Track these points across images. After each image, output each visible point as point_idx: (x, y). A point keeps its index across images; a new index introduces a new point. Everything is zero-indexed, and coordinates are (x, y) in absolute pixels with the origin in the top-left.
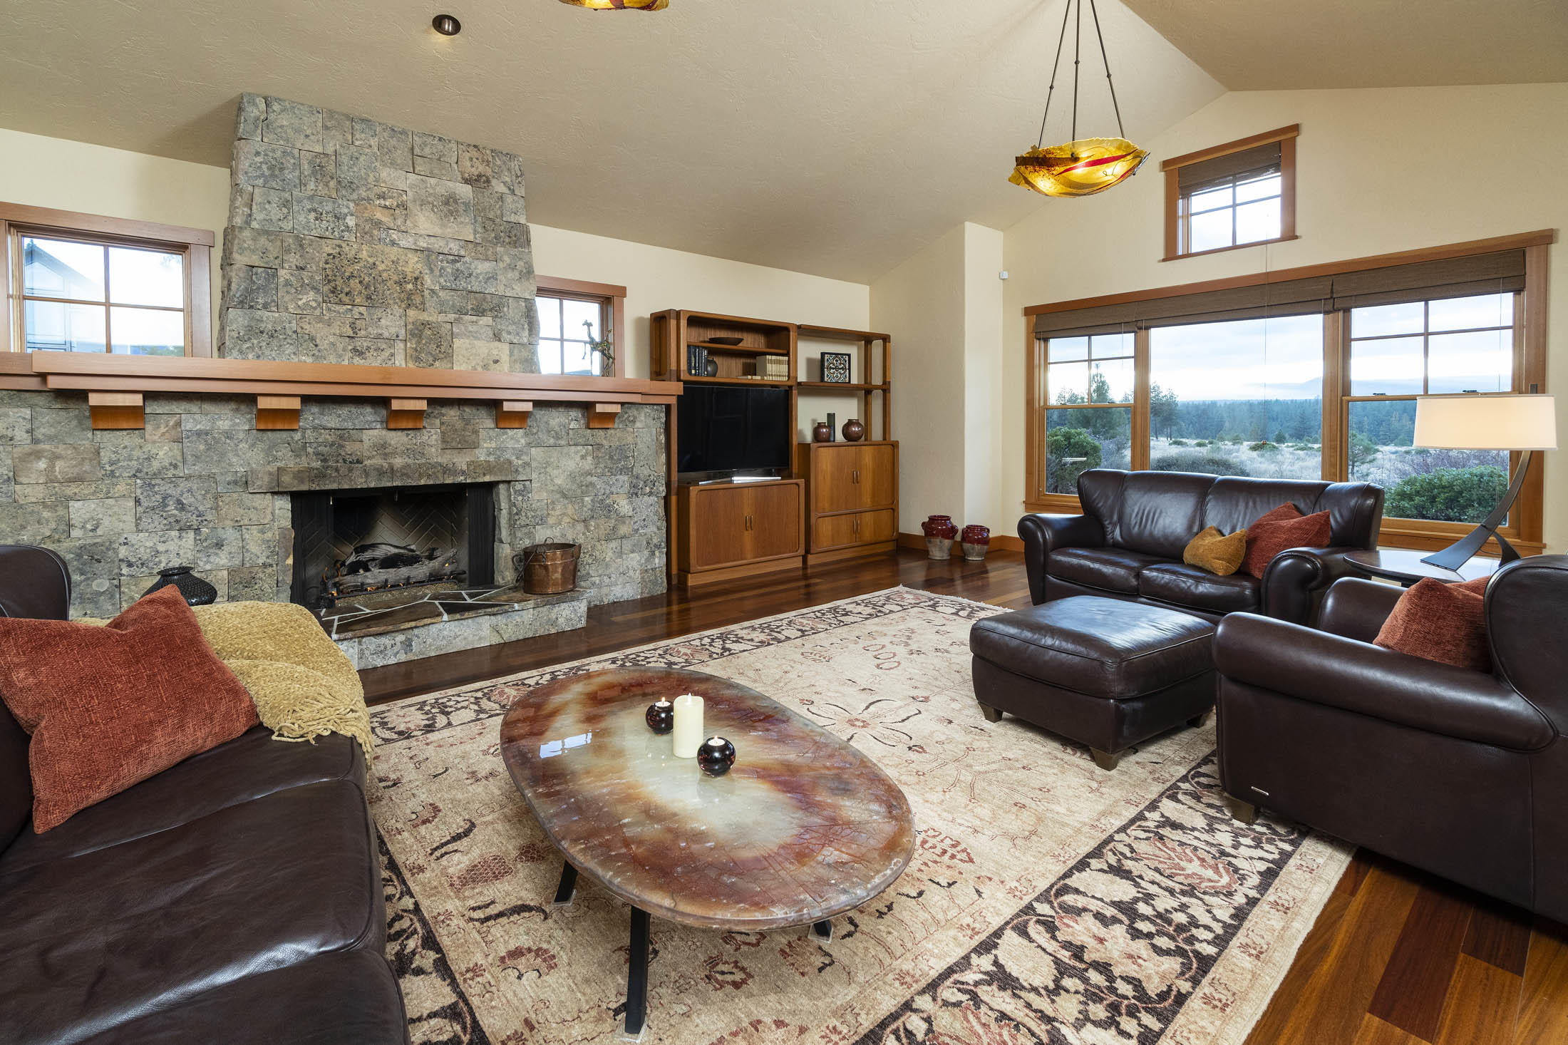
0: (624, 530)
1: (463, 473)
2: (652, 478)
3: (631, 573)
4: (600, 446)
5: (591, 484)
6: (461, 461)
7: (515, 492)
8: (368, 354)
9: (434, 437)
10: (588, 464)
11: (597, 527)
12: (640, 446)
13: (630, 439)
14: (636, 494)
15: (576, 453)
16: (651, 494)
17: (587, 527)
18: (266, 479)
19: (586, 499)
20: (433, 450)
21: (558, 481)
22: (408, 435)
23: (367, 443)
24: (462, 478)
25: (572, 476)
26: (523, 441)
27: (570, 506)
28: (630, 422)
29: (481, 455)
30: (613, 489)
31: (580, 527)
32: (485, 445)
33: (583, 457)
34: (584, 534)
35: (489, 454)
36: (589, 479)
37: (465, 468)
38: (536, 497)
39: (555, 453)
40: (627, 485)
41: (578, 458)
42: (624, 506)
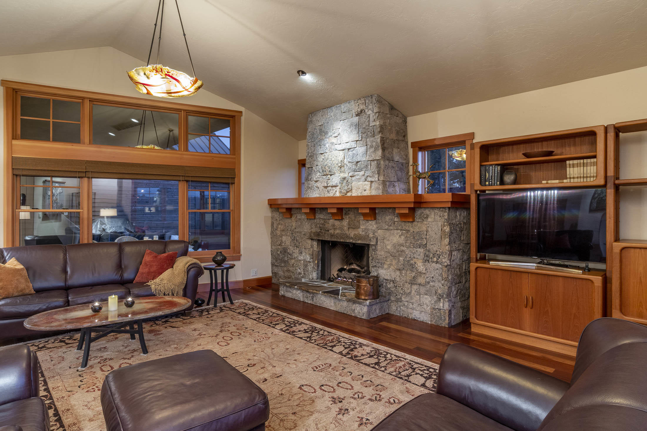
0: (421, 280)
1: (352, 238)
2: (438, 253)
3: (425, 306)
4: (408, 231)
5: (403, 251)
6: (352, 233)
7: (372, 249)
8: (330, 192)
9: (346, 223)
10: (402, 240)
11: (406, 274)
12: (431, 233)
13: (424, 228)
14: (428, 261)
15: (397, 234)
16: (437, 262)
17: (401, 273)
18: (309, 234)
19: (401, 258)
20: (346, 228)
21: (389, 247)
22: (340, 222)
23: (330, 224)
24: (352, 240)
25: (394, 246)
26: (375, 226)
27: (394, 261)
28: (425, 218)
29: (360, 231)
30: (415, 256)
31: (398, 273)
32: (361, 227)
33: (400, 236)
34: (399, 277)
35: (363, 231)
36: (402, 248)
37: (353, 236)
38: (380, 253)
39: (388, 233)
40: (422, 254)
41: (398, 237)
42: (420, 266)
